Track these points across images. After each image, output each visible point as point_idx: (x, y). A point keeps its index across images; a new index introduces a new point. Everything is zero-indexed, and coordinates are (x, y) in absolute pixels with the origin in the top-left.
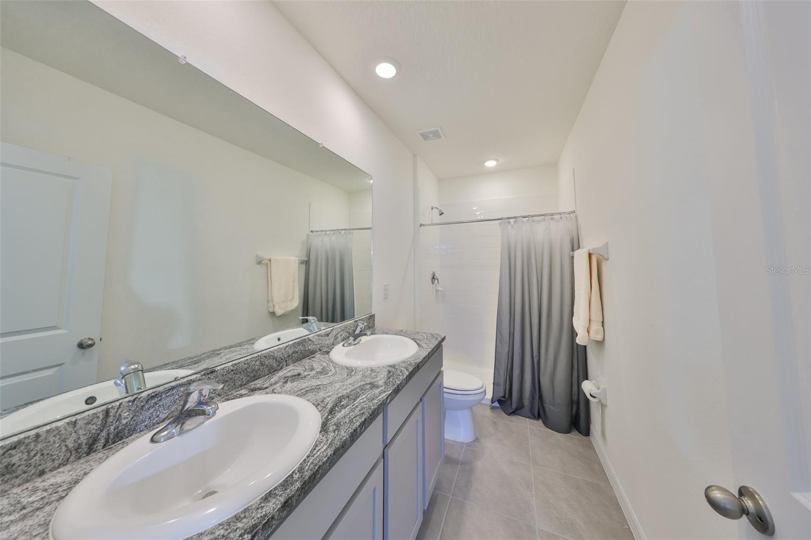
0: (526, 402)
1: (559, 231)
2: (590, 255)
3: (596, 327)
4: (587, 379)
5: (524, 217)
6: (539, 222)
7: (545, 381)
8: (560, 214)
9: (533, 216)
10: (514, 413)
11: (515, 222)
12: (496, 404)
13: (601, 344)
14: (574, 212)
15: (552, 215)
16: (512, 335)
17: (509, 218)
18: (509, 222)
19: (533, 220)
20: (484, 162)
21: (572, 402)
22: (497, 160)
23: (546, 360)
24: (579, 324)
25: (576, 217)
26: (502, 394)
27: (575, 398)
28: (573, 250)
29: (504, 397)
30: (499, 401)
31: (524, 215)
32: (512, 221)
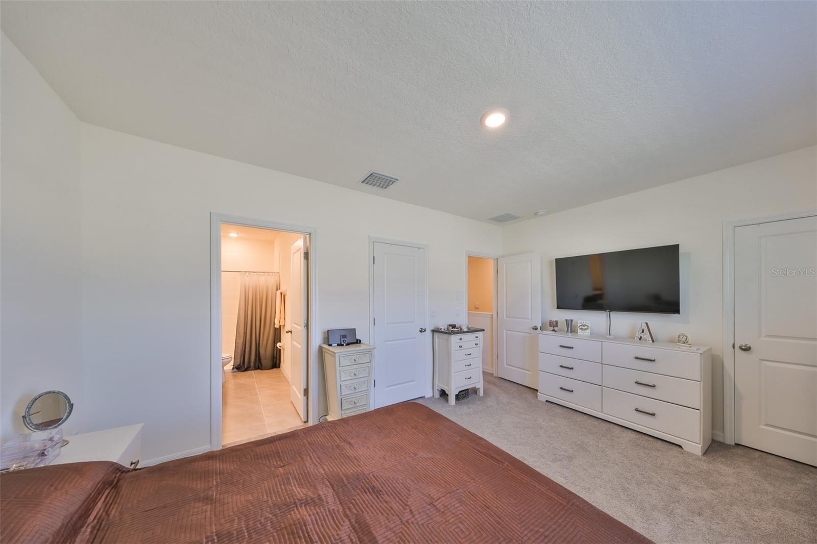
0: (252, 364)
1: (271, 281)
2: (281, 293)
3: (282, 320)
4: (280, 342)
5: (254, 272)
6: (262, 276)
7: (262, 351)
8: (272, 273)
9: (259, 272)
10: (246, 370)
11: (249, 274)
12: (235, 370)
13: (284, 326)
14: (278, 273)
15: (268, 273)
16: (245, 333)
17: (245, 272)
18: (246, 274)
19: (259, 275)
20: (229, 233)
21: (274, 357)
22: (238, 234)
23: (263, 341)
24: (276, 321)
25: (279, 276)
26: (239, 363)
27: (275, 355)
28: (277, 290)
29: (240, 364)
30: (236, 368)
31: (254, 271)
32: (247, 273)
